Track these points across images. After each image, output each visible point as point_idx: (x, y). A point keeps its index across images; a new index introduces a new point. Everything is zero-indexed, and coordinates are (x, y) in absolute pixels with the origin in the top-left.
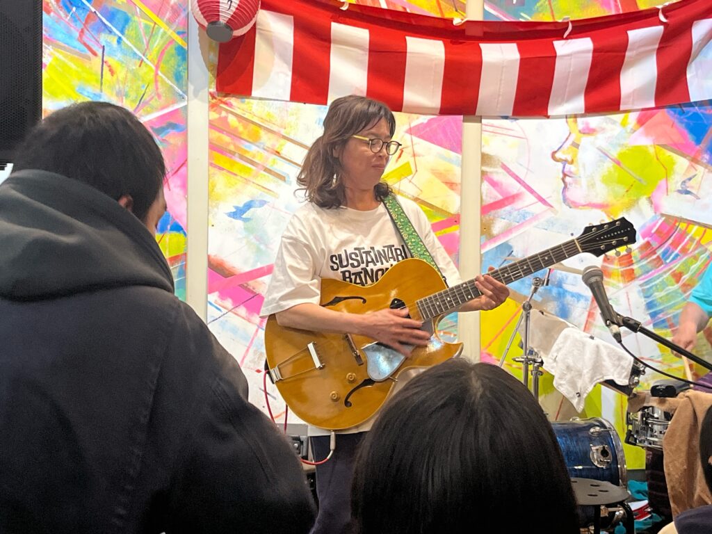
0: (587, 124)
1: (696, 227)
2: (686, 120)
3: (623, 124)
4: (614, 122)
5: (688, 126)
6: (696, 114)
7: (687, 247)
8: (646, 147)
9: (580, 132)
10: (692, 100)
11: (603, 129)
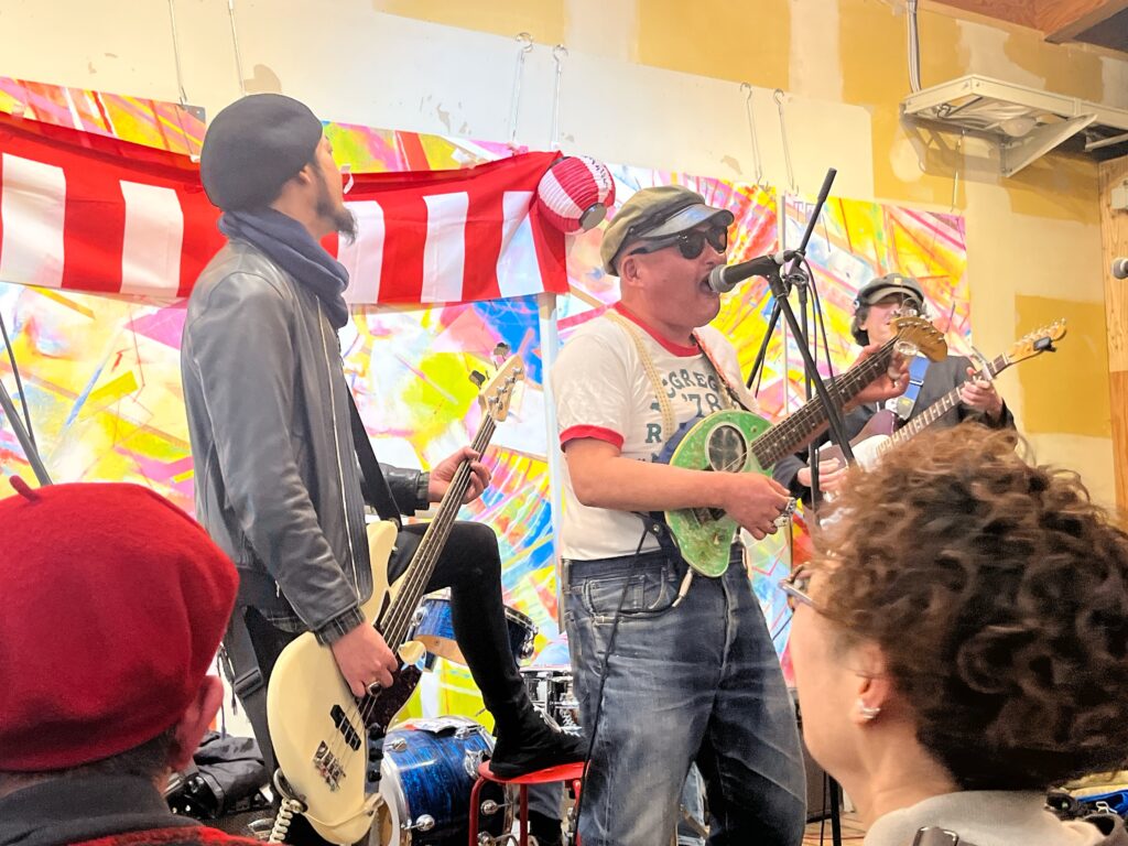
0: (379, 322)
1: (520, 458)
3: (425, 324)
4: (412, 321)
5: (501, 329)
6: (508, 313)
7: (512, 484)
8: (455, 355)
9: (371, 332)
10: (503, 296)
11: (400, 330)
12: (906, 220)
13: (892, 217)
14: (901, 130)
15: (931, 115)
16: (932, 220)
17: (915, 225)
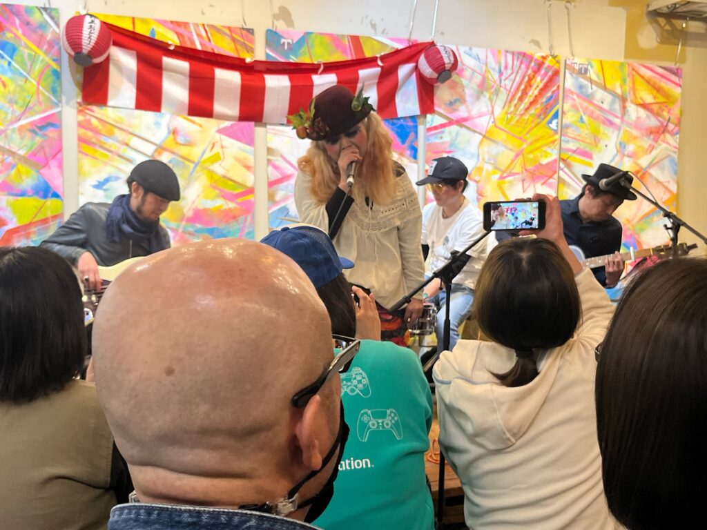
2: (396, 129)
5: (397, 133)
6: (401, 125)
10: (399, 116)
12: (643, 71)
13: (633, 69)
14: (646, 20)
15: (665, 11)
16: (660, 71)
17: (648, 73)
